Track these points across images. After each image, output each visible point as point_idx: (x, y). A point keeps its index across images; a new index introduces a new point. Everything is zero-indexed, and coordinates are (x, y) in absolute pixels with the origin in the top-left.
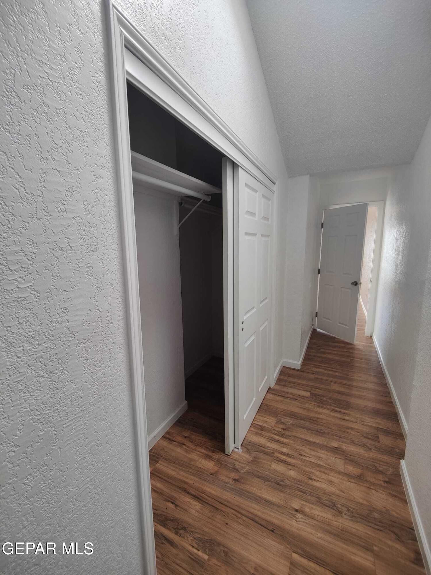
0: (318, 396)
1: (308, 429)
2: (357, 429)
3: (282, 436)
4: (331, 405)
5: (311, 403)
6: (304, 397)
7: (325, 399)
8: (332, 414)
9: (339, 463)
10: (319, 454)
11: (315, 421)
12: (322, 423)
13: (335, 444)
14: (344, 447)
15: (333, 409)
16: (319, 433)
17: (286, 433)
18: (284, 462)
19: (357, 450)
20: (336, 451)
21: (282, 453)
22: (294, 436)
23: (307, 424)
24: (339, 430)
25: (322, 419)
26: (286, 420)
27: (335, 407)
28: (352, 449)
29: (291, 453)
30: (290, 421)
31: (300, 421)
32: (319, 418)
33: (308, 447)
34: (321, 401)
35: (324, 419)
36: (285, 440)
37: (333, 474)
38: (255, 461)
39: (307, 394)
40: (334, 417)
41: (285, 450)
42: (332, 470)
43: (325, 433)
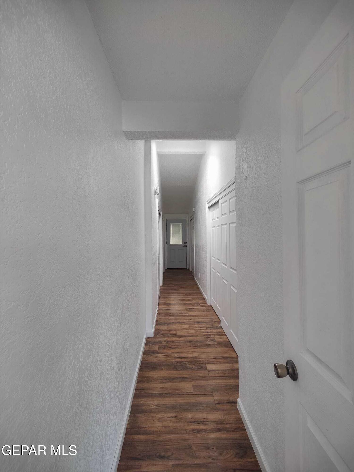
0: (200, 369)
1: (197, 341)
2: (170, 349)
3: (208, 335)
4: (188, 362)
5: (202, 359)
6: (211, 363)
7: (194, 366)
8: (186, 355)
9: (178, 333)
10: (188, 333)
11: (195, 347)
12: (191, 347)
13: (181, 339)
14: (177, 339)
15: (186, 359)
16: (191, 341)
17: (207, 336)
18: (200, 327)
19: (171, 339)
20: (181, 336)
21: (203, 329)
22: (202, 336)
23: (198, 344)
24: (180, 345)
25: (191, 349)
26: (211, 342)
27: (185, 361)
28: (173, 339)
29: (200, 330)
30: (208, 342)
31: (203, 344)
32: (193, 349)
33: (194, 334)
34: (196, 363)
35: (190, 349)
36: (205, 333)
37: (181, 329)
38: (212, 325)
39: (210, 367)
40: (185, 353)
41: (203, 330)
42: (181, 330)
43: (187, 342)
